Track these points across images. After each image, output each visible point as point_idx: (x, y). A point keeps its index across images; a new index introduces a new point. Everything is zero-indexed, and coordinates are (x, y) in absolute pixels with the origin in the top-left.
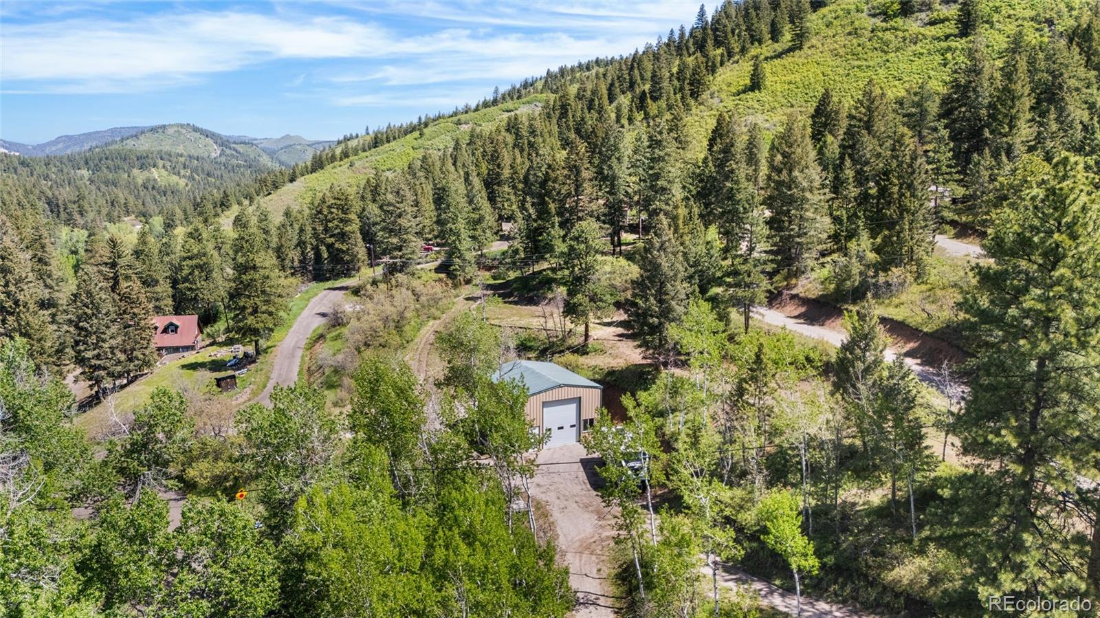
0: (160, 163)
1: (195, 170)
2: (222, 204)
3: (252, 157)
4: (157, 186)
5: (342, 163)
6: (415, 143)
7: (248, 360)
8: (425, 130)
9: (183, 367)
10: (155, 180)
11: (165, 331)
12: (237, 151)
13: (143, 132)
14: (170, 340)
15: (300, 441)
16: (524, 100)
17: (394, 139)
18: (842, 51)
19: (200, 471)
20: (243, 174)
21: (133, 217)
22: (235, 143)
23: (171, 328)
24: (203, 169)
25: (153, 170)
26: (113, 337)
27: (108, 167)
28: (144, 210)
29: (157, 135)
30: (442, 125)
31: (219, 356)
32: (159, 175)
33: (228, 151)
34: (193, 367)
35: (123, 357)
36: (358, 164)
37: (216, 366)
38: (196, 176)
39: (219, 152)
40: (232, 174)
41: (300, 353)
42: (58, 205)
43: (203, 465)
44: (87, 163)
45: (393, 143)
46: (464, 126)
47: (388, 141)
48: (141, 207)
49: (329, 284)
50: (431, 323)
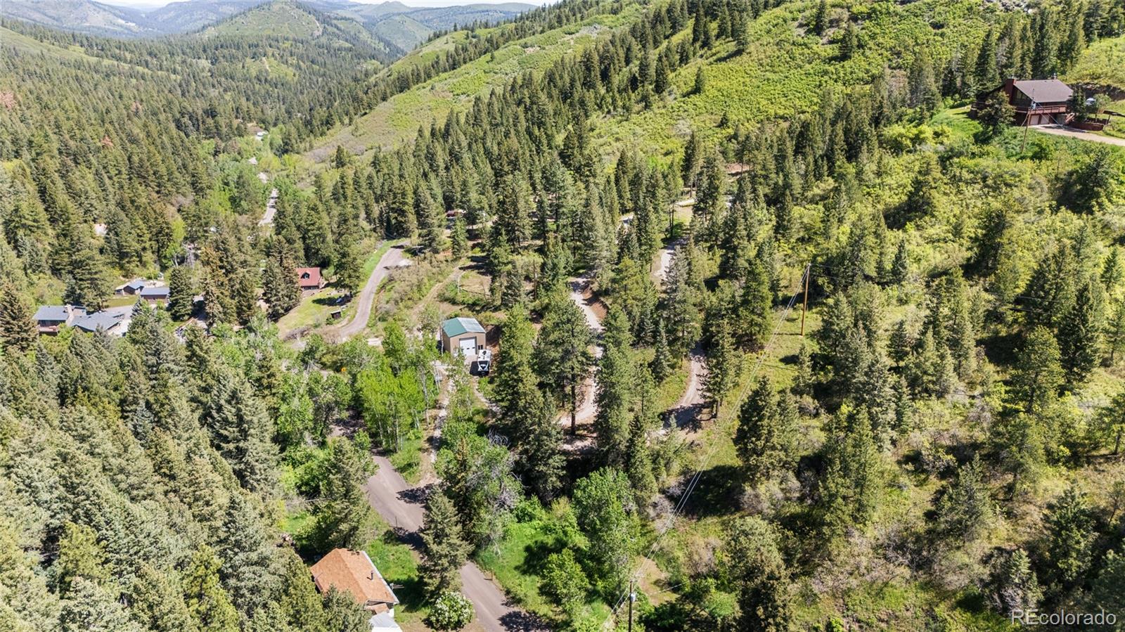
0: (270, 51)
1: (301, 58)
2: (328, 122)
3: (352, 33)
4: (269, 78)
5: (424, 84)
6: (486, 67)
7: (345, 300)
8: (496, 53)
9: (314, 301)
10: (266, 71)
11: (303, 277)
12: (338, 28)
13: (250, 10)
14: (306, 282)
15: (360, 355)
16: (585, 21)
17: (471, 60)
18: (764, 62)
19: (328, 359)
20: (344, 59)
21: (255, 123)
22: (336, 19)
23: (305, 275)
24: (308, 57)
25: (264, 59)
26: (282, 289)
27: (224, 57)
28: (264, 117)
29: (263, 12)
30: (511, 48)
31: (332, 295)
32: (269, 65)
33: (330, 29)
34: (320, 302)
35: (287, 299)
36: (438, 86)
37: (331, 302)
38: (301, 63)
39: (321, 30)
40: (334, 59)
41: (373, 296)
42: (197, 120)
43: (328, 357)
44: (205, 51)
45: (468, 65)
46: (530, 49)
47: (465, 63)
48: (260, 113)
49: (394, 243)
50: (438, 284)
